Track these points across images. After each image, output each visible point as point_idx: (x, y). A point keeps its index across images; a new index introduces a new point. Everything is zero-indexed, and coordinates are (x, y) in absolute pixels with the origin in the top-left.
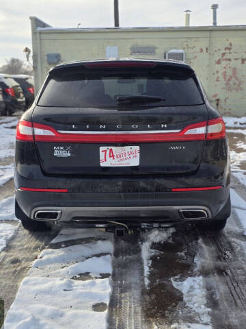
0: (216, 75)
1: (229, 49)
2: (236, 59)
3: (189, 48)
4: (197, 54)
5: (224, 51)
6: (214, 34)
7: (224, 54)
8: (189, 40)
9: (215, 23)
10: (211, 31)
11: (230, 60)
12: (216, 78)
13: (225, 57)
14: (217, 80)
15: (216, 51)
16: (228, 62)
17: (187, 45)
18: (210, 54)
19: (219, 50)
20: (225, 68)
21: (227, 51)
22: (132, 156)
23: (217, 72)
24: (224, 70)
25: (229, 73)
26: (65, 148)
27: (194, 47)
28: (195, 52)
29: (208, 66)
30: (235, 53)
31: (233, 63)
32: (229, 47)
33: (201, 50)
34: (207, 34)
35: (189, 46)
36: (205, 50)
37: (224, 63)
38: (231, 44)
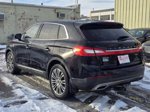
0: (19, 26)
1: (24, 14)
2: (27, 19)
3: (5, 12)
4: (9, 15)
5: (22, 15)
6: (17, 7)
7: (22, 16)
8: (5, 9)
9: (12, 2)
10: (15, 5)
11: (24, 19)
12: (19, 27)
13: (22, 18)
14: (20, 28)
15: (18, 15)
16: (24, 20)
17: (5, 11)
18: (16, 16)
19: (20, 14)
20: (23, 22)
21: (23, 15)
22: (127, 59)
23: (19, 24)
24: (22, 23)
25: (25, 24)
26: (106, 58)
27: (8, 12)
28: (8, 15)
29: (15, 21)
30: (27, 16)
31: (26, 20)
32: (24, 13)
33: (12, 14)
34: (14, 7)
35: (6, 11)
36: (13, 14)
37: (22, 20)
38: (24, 12)
